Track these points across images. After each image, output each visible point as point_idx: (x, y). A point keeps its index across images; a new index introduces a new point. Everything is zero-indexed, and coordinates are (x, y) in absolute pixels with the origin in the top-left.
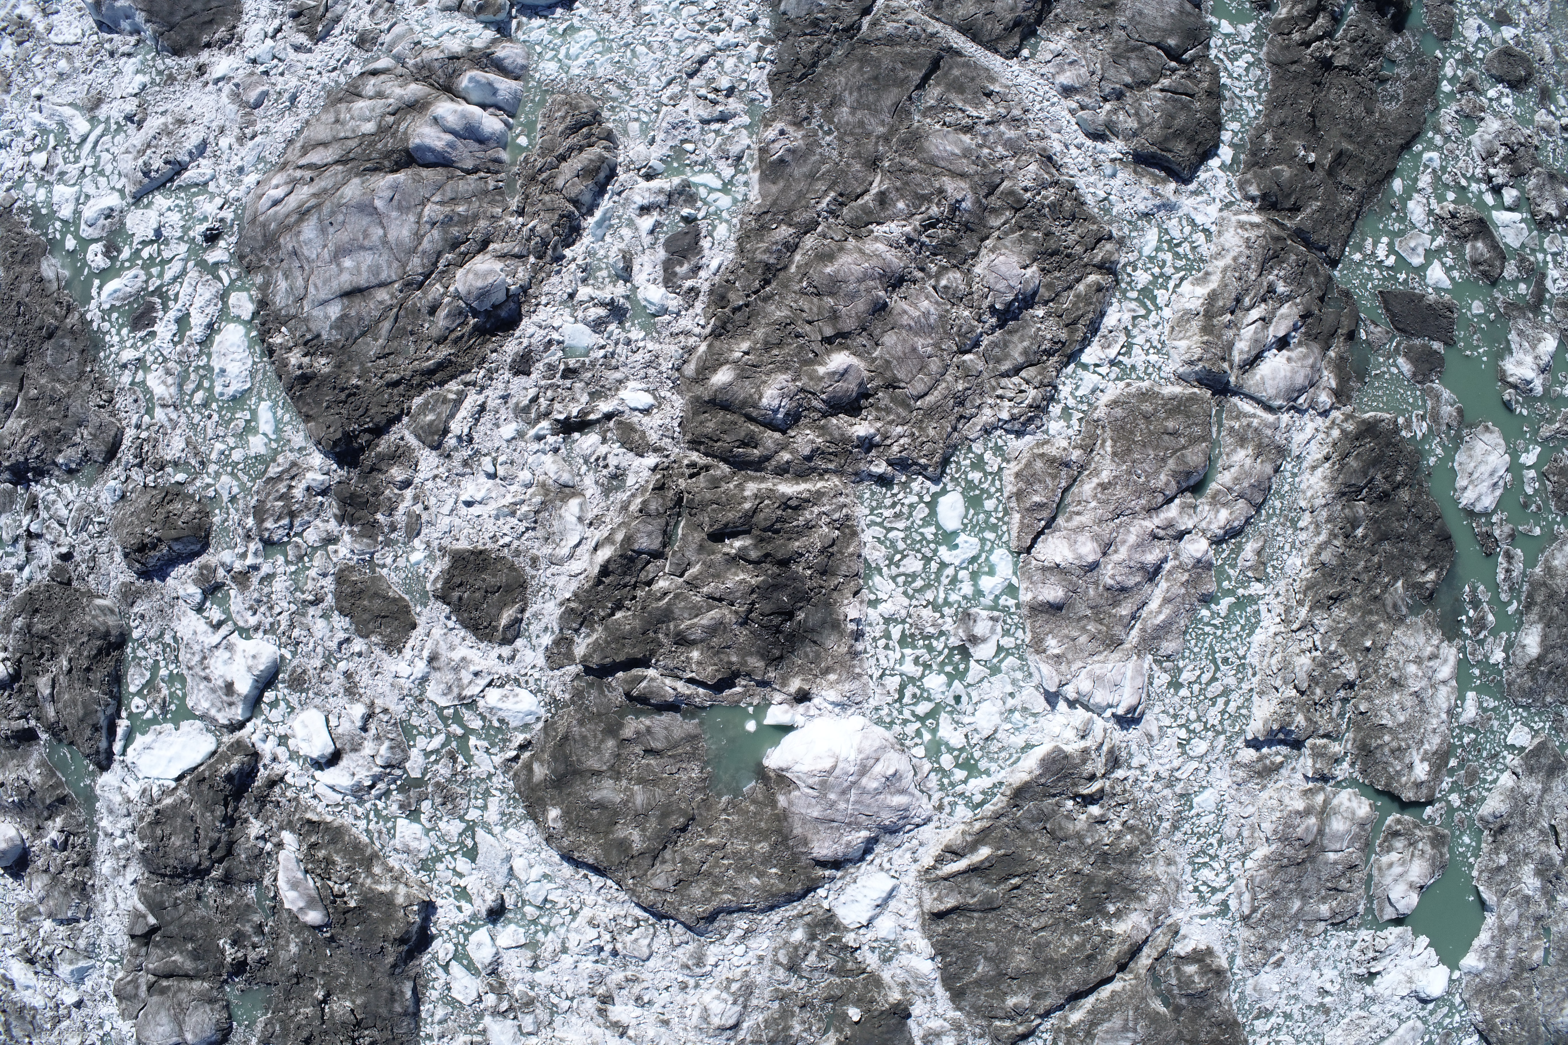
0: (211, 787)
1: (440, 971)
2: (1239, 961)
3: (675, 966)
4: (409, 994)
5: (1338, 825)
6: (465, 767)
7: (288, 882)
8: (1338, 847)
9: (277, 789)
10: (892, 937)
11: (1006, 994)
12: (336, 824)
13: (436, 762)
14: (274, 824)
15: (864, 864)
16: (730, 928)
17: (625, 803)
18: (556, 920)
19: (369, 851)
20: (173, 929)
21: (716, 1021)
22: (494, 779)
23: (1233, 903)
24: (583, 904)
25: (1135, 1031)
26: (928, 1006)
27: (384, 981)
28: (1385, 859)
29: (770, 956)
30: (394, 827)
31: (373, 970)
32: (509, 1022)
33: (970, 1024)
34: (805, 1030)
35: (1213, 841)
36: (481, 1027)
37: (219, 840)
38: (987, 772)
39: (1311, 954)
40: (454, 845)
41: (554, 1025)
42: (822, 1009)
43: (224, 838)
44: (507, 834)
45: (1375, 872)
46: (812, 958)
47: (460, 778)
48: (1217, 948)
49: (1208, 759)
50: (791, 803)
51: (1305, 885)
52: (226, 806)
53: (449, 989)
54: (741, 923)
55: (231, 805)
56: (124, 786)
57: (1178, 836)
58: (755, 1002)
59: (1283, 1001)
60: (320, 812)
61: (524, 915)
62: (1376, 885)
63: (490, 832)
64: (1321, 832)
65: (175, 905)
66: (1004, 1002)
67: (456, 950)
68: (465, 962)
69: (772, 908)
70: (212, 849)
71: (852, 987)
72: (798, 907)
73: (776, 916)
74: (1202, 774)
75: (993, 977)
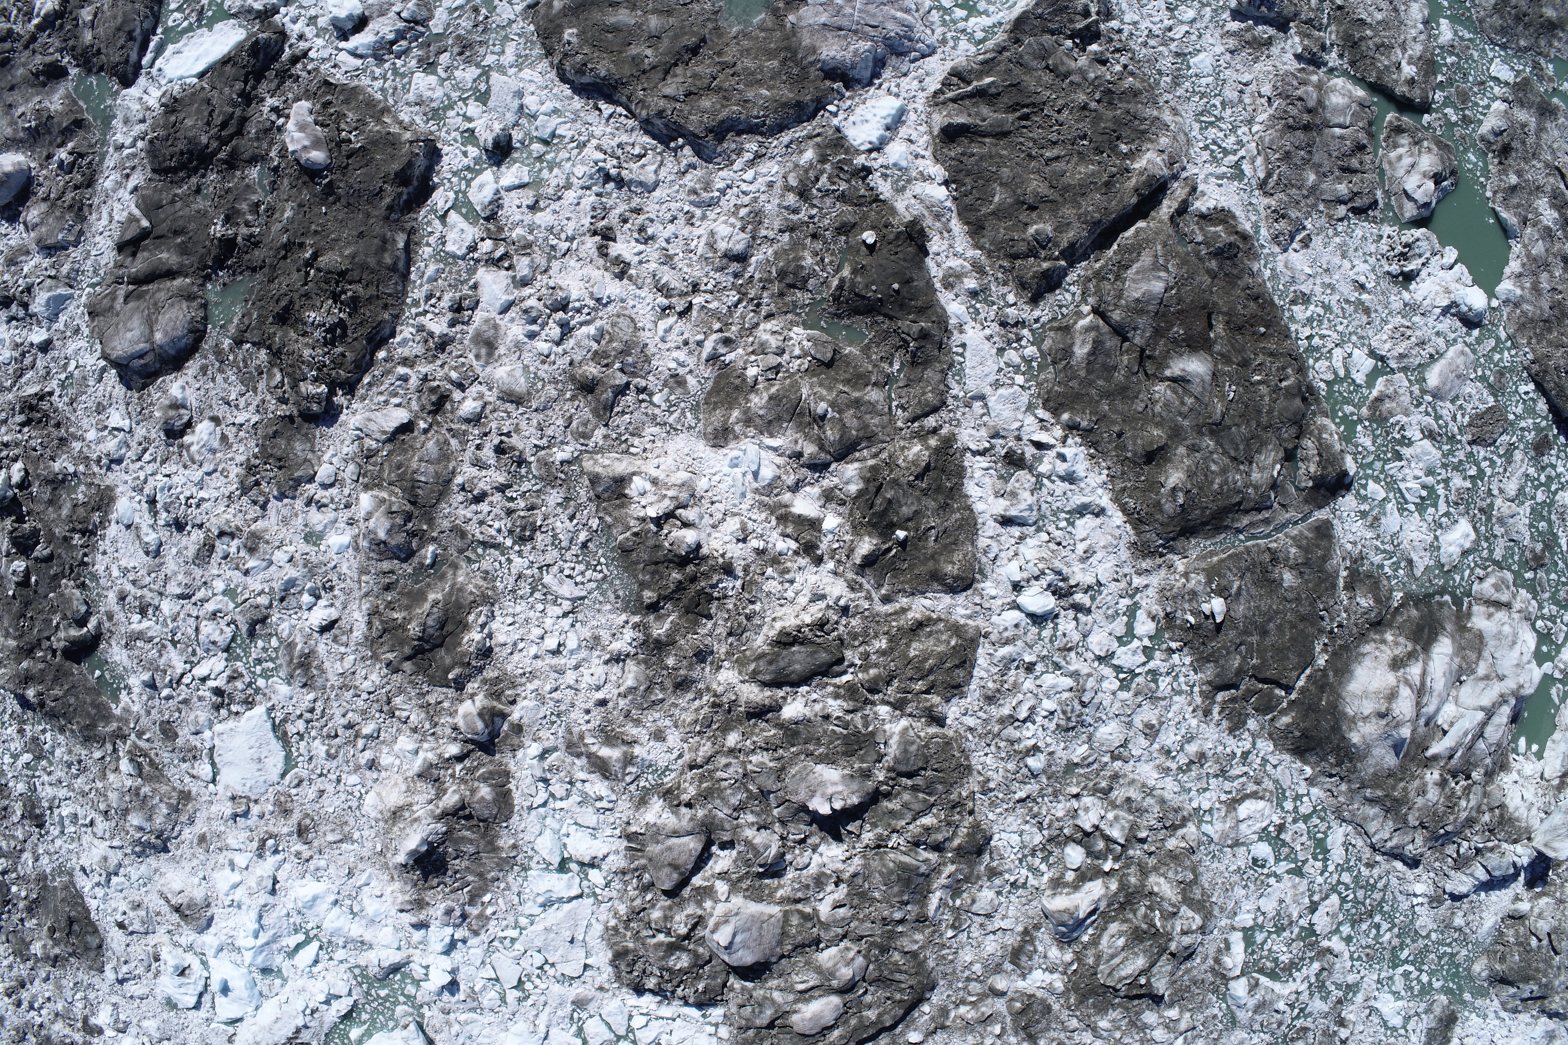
0: (235, 64)
1: (437, 223)
2: (1264, 232)
3: (682, 195)
4: (401, 245)
5: (1336, 100)
6: (487, 18)
7: (297, 124)
8: (1341, 120)
9: (299, 66)
10: (904, 164)
11: (1026, 224)
12: (353, 85)
13: (460, 16)
14: (290, 96)
15: (872, 89)
16: (739, 152)
17: (639, 26)
18: (563, 155)
19: (382, 105)
20: (163, 228)
21: (722, 246)
22: (514, 26)
23: (1246, 167)
24: (592, 136)
25: (1167, 270)
26: (946, 242)
27: (379, 228)
28: (1393, 155)
29: (779, 184)
30: (410, 83)
31: (368, 215)
32: (505, 272)
33: (992, 267)
34: (817, 264)
35: (1217, 102)
36: (471, 283)
37: (231, 116)
38: (986, 13)
39: (1337, 240)
40: (467, 91)
41: (551, 272)
42: (835, 243)
43: (238, 112)
44: (521, 75)
45: (1386, 166)
46: (824, 179)
47: (480, 29)
48: (1239, 212)
49: (1198, 25)
50: (800, 19)
51: (1316, 158)
52: (246, 82)
53: (444, 244)
54: (751, 145)
55: (251, 82)
56: (145, 97)
57: (1180, 92)
58: (764, 232)
59: (1318, 289)
60: (338, 77)
61: (530, 154)
62: (1390, 179)
63: (505, 74)
64: (1320, 103)
65: (173, 202)
66: (1024, 232)
67: (456, 199)
68: (464, 211)
69: (781, 128)
70: (224, 125)
71: (864, 217)
72: (807, 128)
73: (786, 137)
74: (1194, 37)
75: (1012, 205)
